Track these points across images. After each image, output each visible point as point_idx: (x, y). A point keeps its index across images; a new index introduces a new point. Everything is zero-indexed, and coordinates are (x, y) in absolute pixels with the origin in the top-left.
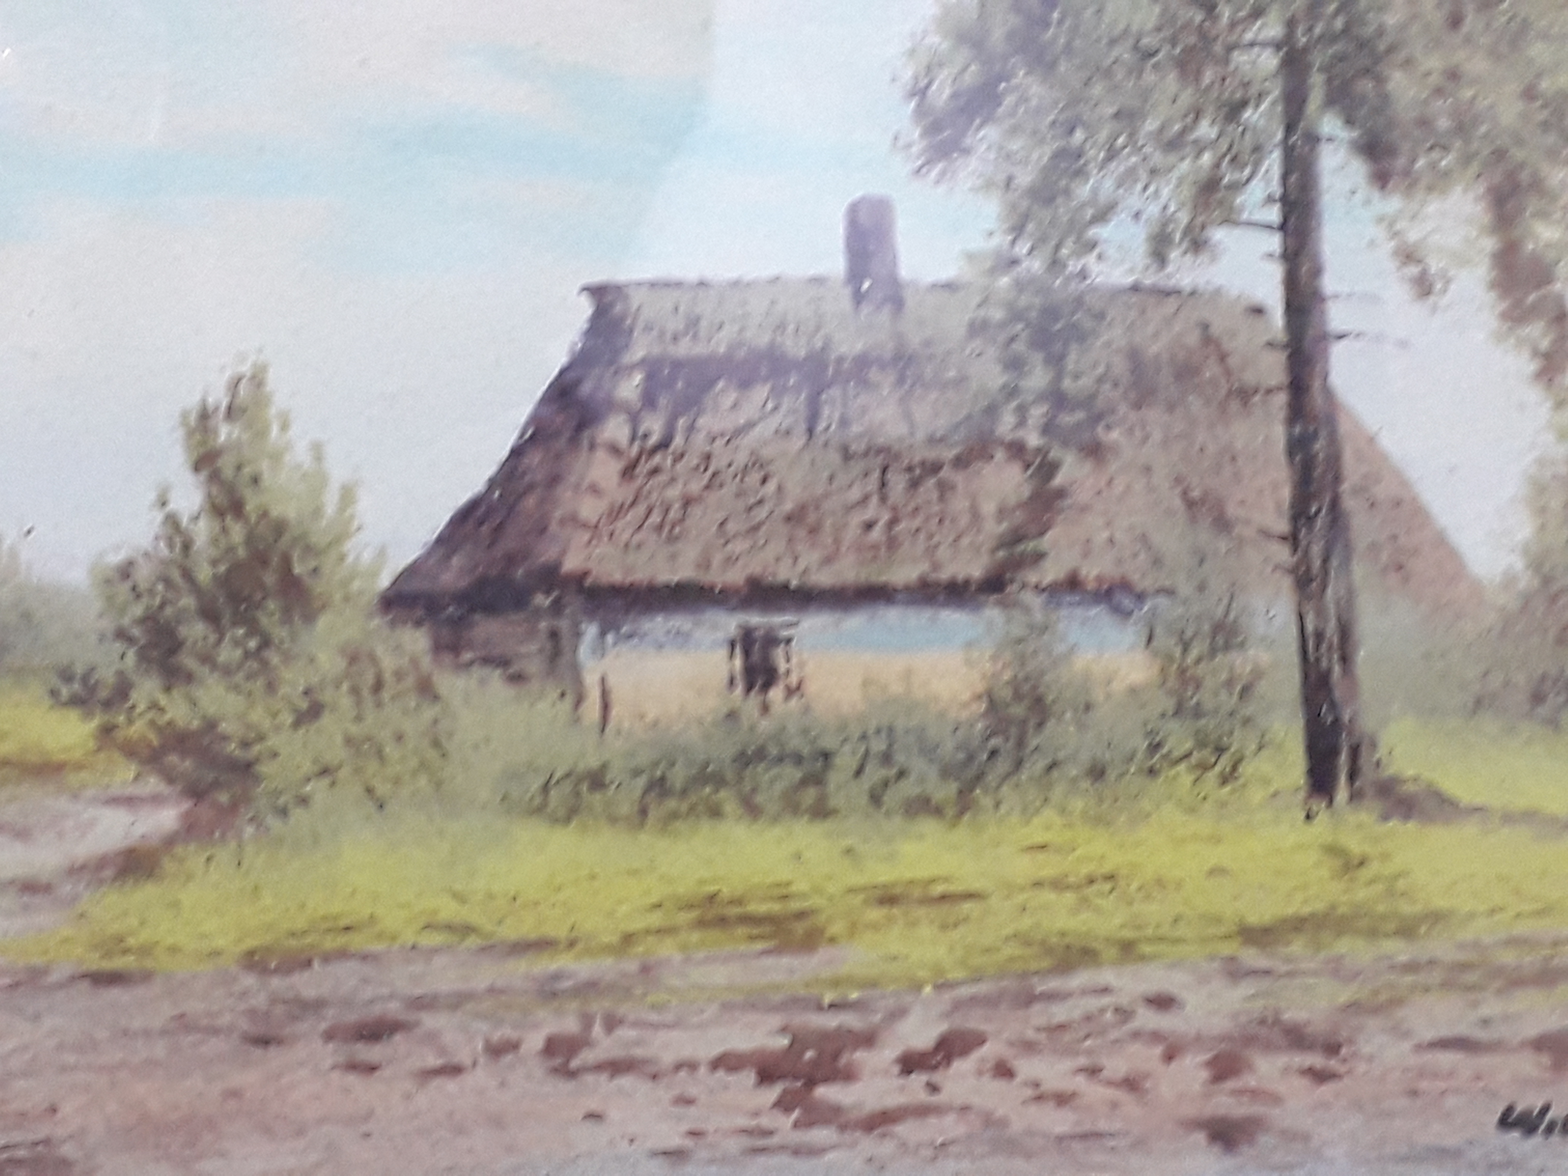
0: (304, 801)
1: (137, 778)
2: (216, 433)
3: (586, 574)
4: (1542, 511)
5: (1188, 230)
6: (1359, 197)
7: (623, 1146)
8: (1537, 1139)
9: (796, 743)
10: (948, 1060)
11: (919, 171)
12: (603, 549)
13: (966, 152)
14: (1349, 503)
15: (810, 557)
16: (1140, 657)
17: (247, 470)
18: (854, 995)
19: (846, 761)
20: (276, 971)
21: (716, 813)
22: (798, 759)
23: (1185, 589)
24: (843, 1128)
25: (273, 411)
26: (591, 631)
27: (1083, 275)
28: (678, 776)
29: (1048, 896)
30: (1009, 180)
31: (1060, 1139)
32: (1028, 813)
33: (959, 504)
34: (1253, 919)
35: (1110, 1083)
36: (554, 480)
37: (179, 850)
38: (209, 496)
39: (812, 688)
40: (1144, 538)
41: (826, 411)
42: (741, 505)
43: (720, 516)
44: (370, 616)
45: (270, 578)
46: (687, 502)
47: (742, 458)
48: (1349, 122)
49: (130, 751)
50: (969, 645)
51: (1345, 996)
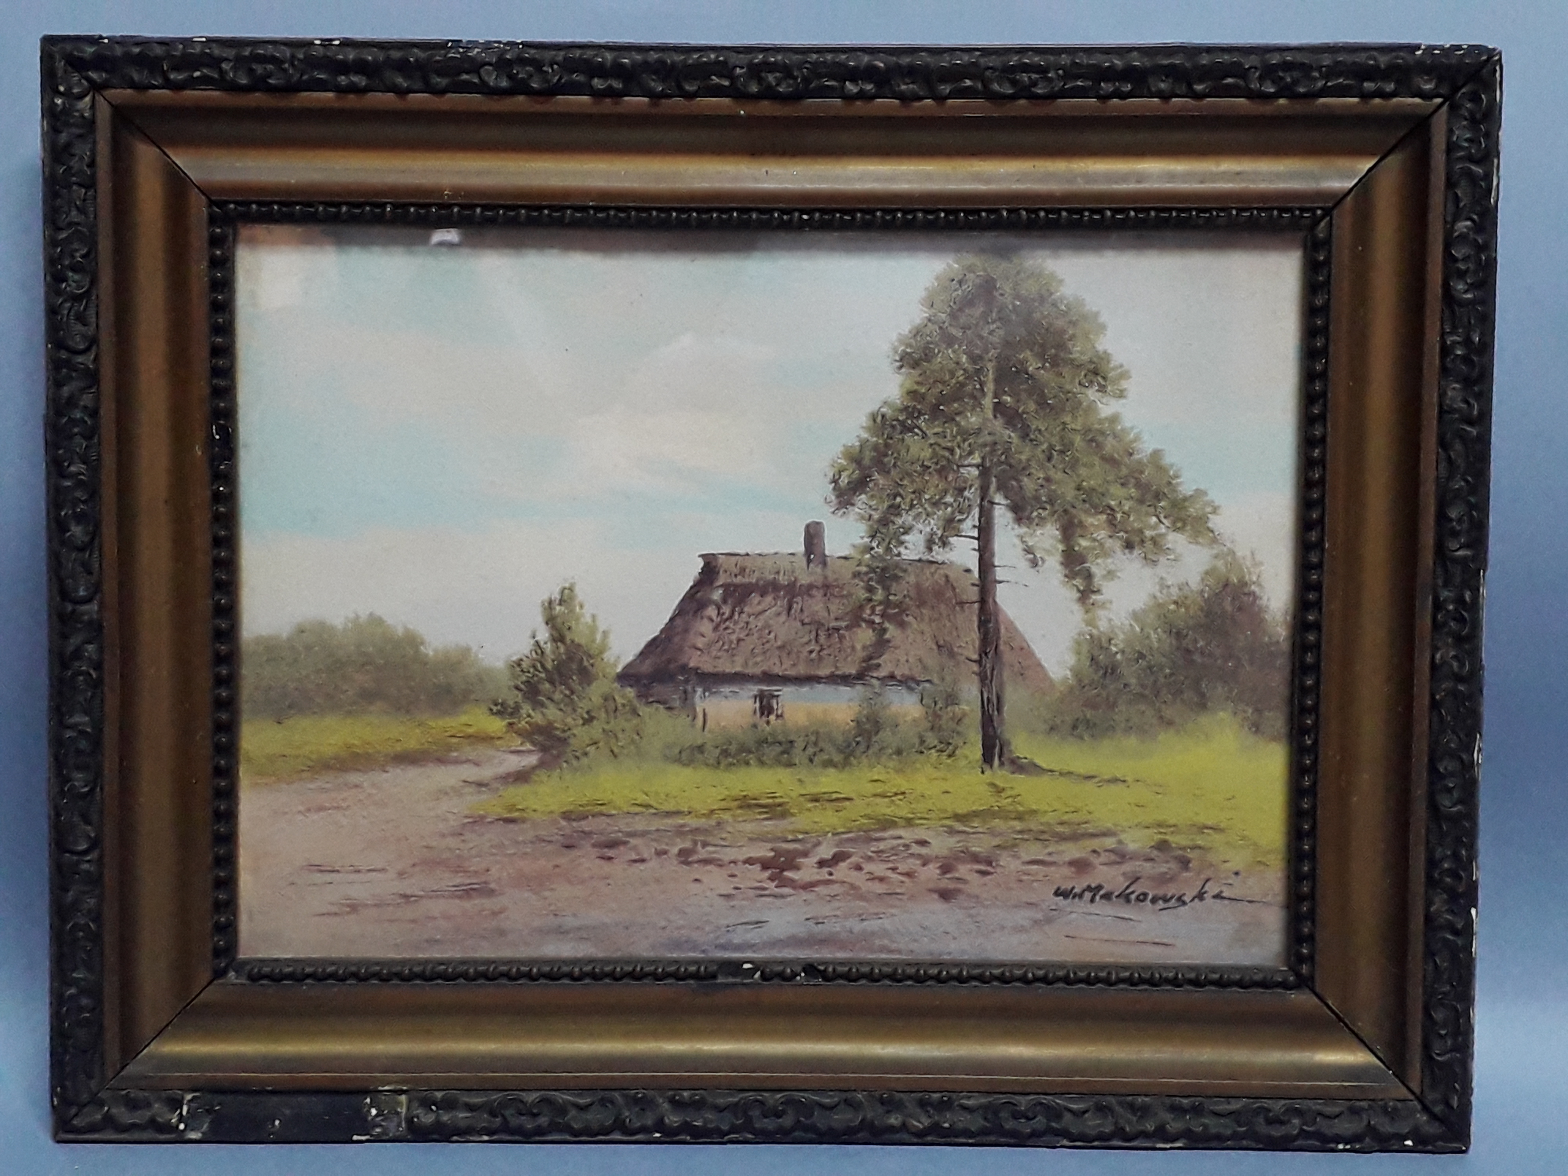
0: (586, 754)
1: (522, 744)
2: (555, 609)
3: (698, 668)
4: (1078, 653)
5: (940, 538)
6: (1010, 527)
7: (708, 893)
8: (1069, 900)
9: (780, 738)
10: (837, 863)
11: (833, 513)
12: (705, 658)
13: (853, 505)
14: (1002, 647)
15: (787, 663)
16: (919, 707)
17: (566, 624)
18: (800, 837)
19: (800, 744)
20: (574, 820)
21: (747, 763)
22: (780, 743)
23: (936, 680)
24: (794, 888)
25: (577, 602)
26: (699, 690)
27: (899, 555)
28: (733, 748)
29: (879, 800)
30: (870, 516)
31: (880, 895)
32: (871, 767)
33: (847, 643)
34: (960, 811)
35: (899, 874)
36: (686, 631)
37: (538, 772)
38: (552, 635)
39: (786, 716)
40: (920, 660)
41: (795, 606)
42: (760, 642)
43: (752, 647)
44: (613, 683)
45: (574, 666)
46: (739, 640)
47: (760, 624)
48: (1006, 497)
49: (519, 733)
50: (850, 700)
51: (996, 841)
